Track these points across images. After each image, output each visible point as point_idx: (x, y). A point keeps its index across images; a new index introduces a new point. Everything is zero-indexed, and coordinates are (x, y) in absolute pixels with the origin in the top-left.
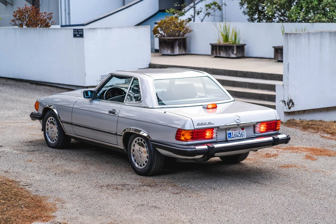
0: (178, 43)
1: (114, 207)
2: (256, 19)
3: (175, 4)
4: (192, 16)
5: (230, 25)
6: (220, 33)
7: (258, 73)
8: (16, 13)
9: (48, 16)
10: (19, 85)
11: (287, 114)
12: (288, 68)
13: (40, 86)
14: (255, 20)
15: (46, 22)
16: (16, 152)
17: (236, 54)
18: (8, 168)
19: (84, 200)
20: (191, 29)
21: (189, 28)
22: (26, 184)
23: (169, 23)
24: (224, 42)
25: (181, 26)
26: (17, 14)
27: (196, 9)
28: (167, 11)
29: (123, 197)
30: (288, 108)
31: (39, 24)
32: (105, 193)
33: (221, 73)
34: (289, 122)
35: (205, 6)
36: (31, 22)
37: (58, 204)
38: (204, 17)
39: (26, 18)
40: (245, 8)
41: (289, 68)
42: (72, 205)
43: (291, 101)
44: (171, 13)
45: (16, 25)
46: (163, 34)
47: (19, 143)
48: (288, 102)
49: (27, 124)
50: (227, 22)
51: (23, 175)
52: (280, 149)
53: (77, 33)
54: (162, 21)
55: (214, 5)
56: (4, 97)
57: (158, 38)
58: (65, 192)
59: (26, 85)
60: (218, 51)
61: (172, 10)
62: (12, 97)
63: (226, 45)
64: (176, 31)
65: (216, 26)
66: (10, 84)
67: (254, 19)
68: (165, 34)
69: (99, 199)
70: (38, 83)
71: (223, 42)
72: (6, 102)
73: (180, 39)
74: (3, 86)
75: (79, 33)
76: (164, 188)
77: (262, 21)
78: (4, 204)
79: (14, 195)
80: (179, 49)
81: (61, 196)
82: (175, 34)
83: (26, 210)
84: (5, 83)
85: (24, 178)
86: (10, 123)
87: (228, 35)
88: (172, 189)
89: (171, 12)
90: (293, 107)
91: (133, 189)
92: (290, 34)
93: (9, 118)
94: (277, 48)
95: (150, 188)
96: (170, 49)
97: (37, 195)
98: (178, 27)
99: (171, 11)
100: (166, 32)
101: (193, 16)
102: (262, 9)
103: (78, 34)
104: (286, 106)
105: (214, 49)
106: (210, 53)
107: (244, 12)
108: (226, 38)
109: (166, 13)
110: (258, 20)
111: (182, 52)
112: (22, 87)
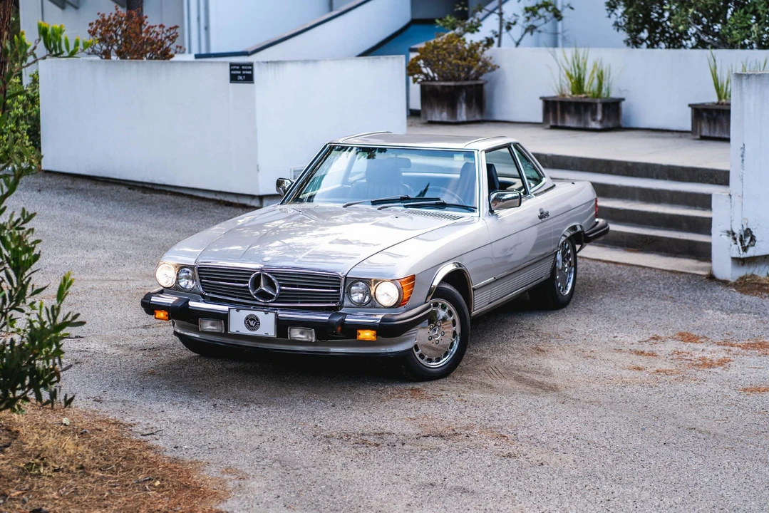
0: (464, 95)
1: (365, 488)
2: (643, 41)
3: (458, 5)
4: (494, 32)
5: (588, 54)
6: (565, 73)
7: (661, 167)
8: (94, 26)
9: (168, 34)
10: (102, 191)
11: (738, 264)
12: (742, 156)
13: (150, 193)
14: (641, 44)
15: (162, 47)
16: (114, 351)
17: (601, 122)
18: (102, 391)
19: (292, 471)
20: (494, 64)
21: (491, 61)
22: (148, 432)
23: (445, 49)
24: (573, 93)
25: (472, 57)
26: (97, 28)
27: (504, 17)
28: (437, 21)
29: (381, 463)
30: (742, 248)
31: (148, 52)
32: (339, 454)
33: (573, 164)
34: (743, 282)
35: (525, 11)
36: (128, 46)
37: (231, 480)
38: (522, 36)
39: (119, 38)
40: (619, 15)
41: (746, 155)
42: (263, 484)
43: (748, 232)
44: (447, 26)
45: (94, 53)
46: (431, 74)
47: (119, 329)
48: (741, 236)
49: (132, 285)
50: (581, 47)
51: (137, 408)
52: (732, 346)
53: (239, 72)
54: (426, 44)
55: (544, 9)
56: (71, 220)
57: (419, 83)
58: (243, 451)
59: (119, 192)
60: (559, 113)
61: (451, 21)
62: (91, 220)
63: (580, 100)
64: (461, 68)
65: (554, 55)
66: (82, 190)
67: (640, 42)
68: (436, 75)
69: (326, 469)
70: (147, 186)
71: (570, 93)
72: (77, 231)
73: (470, 86)
74: (66, 193)
75: (244, 72)
76: (475, 442)
77: (658, 45)
78: (102, 480)
79: (125, 458)
80: (466, 109)
81: (236, 462)
82: (459, 75)
83: (155, 497)
84: (70, 186)
85: (141, 415)
86: (93, 280)
87: (582, 76)
88: (496, 445)
89: (448, 23)
90: (754, 245)
91: (403, 444)
92: (748, 76)
93: (90, 270)
94: (698, 107)
95: (443, 441)
96: (446, 110)
97: (178, 457)
98: (465, 60)
99: (448, 21)
100: (437, 70)
101: (498, 33)
102: (659, 18)
103: (241, 75)
104: (736, 244)
105: (551, 109)
106: (540, 119)
107: (616, 24)
108: (578, 84)
109: (437, 27)
110: (649, 42)
111: (474, 116)
112: (109, 197)
